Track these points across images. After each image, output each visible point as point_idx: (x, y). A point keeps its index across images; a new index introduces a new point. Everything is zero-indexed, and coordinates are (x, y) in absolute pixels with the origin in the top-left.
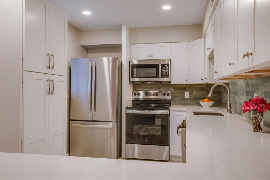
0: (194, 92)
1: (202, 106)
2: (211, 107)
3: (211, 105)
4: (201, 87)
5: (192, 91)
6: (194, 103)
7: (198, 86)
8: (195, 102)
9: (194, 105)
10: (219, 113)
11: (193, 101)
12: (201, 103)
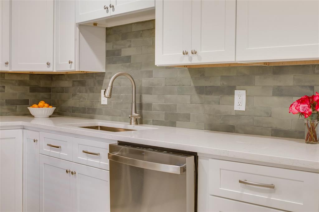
0: (6, 88)
1: (33, 117)
2: (50, 117)
3: (51, 113)
4: (20, 78)
5: (4, 87)
6: (6, 111)
7: (15, 78)
8: (9, 109)
9: (6, 114)
10: (98, 126)
11: (5, 107)
12: (33, 110)
